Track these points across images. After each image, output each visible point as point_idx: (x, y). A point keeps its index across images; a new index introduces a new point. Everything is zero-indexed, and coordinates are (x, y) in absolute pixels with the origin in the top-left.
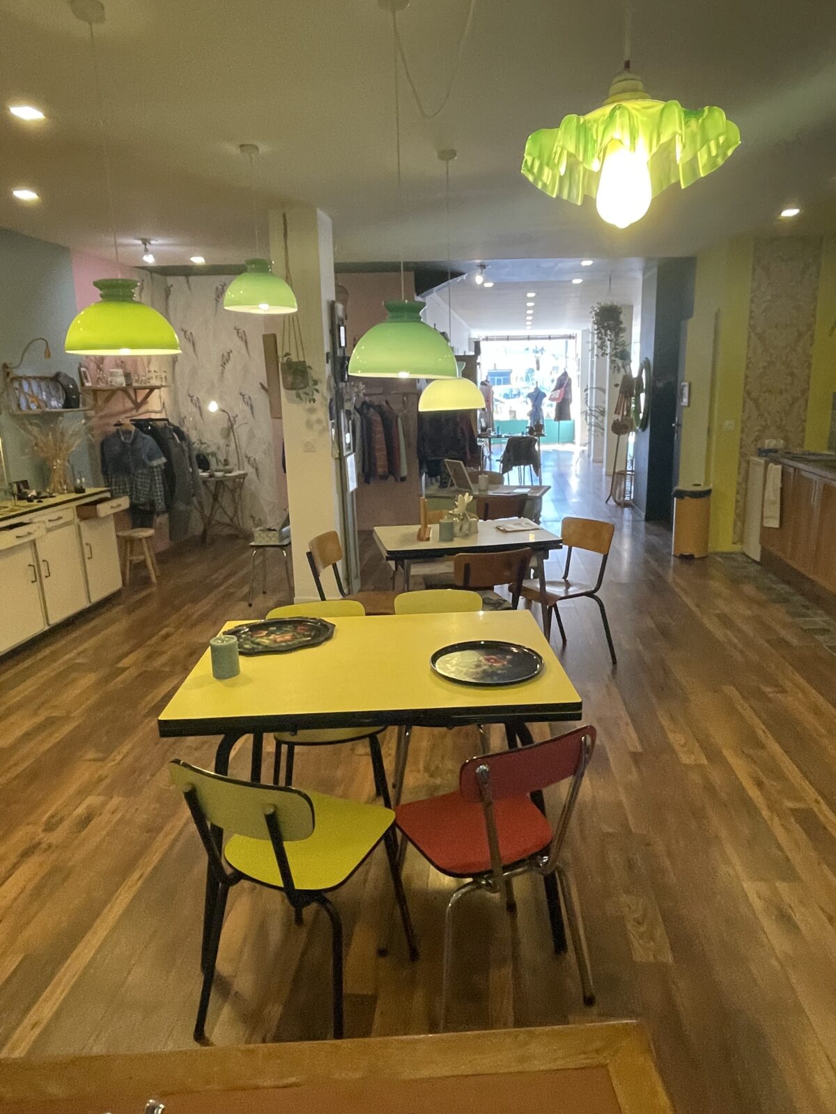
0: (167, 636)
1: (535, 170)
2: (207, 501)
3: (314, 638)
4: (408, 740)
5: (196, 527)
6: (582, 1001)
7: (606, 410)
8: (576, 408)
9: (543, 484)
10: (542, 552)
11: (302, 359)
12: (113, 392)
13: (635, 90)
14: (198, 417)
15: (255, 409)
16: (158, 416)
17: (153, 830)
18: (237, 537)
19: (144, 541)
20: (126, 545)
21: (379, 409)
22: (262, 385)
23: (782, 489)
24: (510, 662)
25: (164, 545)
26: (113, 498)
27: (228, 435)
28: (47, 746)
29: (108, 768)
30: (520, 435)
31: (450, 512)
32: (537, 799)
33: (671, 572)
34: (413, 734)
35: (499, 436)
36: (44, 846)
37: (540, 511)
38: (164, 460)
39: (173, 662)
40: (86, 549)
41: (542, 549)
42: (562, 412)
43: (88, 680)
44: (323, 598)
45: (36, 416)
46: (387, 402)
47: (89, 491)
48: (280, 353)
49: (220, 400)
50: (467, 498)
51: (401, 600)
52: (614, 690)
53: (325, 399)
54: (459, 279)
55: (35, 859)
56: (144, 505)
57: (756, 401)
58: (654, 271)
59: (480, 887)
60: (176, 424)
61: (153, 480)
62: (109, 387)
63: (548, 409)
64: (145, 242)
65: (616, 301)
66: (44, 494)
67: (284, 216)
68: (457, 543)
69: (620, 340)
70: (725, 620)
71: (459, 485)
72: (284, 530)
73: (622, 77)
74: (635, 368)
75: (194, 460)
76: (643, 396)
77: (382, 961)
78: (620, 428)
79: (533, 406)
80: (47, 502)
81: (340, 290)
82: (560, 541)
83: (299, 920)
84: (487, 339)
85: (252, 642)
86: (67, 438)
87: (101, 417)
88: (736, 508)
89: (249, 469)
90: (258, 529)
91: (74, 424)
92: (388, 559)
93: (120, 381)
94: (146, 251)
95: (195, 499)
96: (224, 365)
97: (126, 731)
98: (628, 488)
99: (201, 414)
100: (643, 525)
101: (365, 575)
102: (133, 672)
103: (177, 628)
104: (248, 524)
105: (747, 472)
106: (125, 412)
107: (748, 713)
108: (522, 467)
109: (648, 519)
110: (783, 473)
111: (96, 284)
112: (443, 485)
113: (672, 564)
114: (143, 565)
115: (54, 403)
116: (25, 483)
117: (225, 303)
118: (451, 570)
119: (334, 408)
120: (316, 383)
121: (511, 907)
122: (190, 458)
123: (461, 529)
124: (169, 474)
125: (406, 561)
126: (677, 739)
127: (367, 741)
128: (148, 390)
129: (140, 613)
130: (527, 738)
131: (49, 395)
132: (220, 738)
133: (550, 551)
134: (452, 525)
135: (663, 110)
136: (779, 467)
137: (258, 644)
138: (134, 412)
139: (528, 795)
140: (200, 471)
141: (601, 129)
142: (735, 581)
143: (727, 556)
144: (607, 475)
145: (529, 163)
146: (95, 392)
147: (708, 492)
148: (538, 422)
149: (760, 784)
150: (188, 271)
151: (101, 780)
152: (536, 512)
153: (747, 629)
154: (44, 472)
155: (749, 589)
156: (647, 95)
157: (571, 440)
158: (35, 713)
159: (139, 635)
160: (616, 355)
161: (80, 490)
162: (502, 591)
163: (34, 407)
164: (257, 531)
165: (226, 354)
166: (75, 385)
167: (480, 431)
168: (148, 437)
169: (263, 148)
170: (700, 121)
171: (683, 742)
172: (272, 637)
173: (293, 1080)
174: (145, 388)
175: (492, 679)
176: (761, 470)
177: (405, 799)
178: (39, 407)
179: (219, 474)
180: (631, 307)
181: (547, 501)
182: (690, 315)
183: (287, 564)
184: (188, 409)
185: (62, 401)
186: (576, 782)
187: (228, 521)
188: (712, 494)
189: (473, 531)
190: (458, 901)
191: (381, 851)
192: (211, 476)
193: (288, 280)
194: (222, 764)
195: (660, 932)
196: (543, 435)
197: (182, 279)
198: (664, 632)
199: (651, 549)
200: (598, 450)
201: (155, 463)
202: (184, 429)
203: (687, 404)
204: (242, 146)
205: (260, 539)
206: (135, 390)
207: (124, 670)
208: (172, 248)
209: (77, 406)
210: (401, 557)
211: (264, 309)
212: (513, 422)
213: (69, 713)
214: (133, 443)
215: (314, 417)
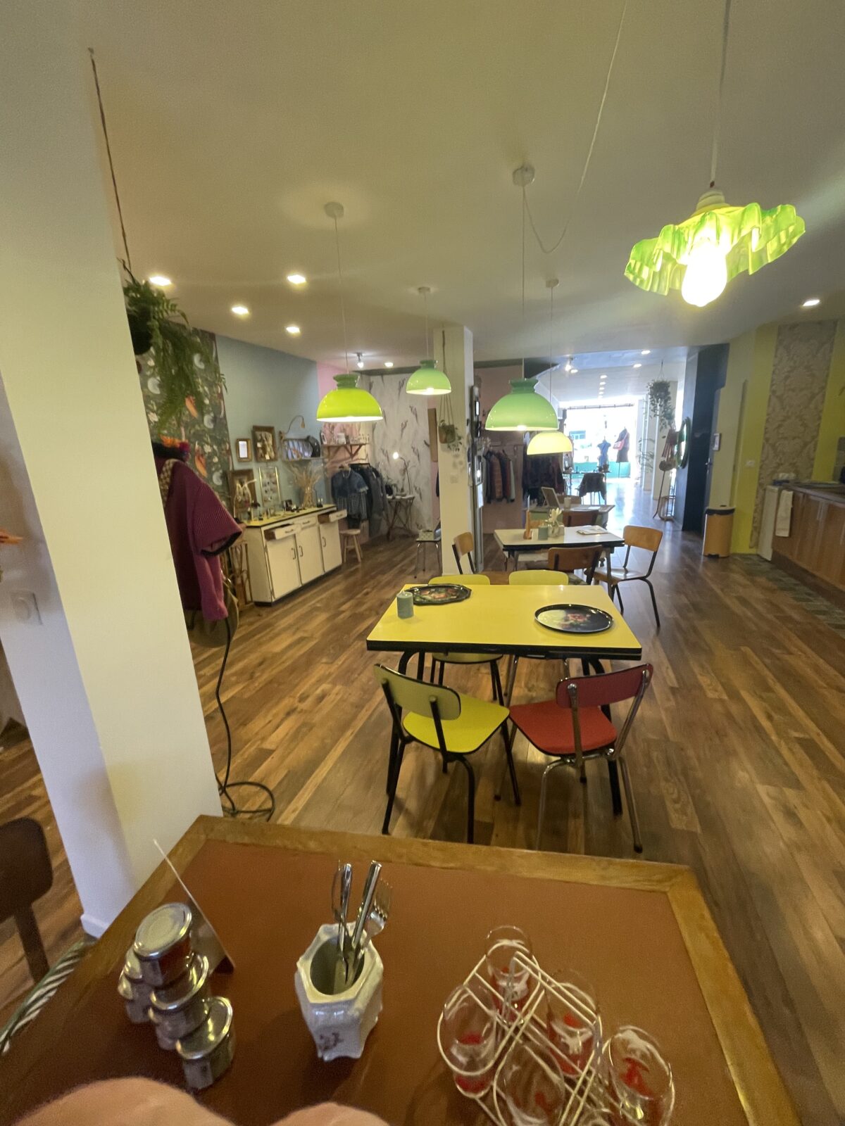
0: (367, 594)
1: (637, 271)
2: (391, 513)
3: (458, 597)
4: (516, 665)
5: (384, 528)
6: (633, 848)
7: (655, 454)
8: (632, 453)
9: (608, 504)
10: (609, 549)
11: (451, 423)
12: (338, 447)
13: (718, 202)
14: (387, 462)
15: (421, 457)
16: (364, 462)
17: (359, 706)
18: (408, 537)
19: (355, 537)
20: (345, 539)
21: (498, 456)
22: (426, 443)
23: (792, 510)
24: (589, 619)
25: (365, 539)
26: (337, 510)
27: (404, 473)
28: (301, 652)
29: (334, 668)
30: (592, 472)
31: (546, 521)
32: (606, 710)
33: (701, 566)
34: (519, 662)
35: (577, 473)
36: (299, 709)
37: (606, 522)
38: (367, 488)
39: (370, 609)
40: (323, 541)
41: (610, 546)
42: (622, 457)
43: (322, 617)
44: (461, 573)
45: (297, 462)
46: (503, 451)
47: (325, 506)
48: (438, 420)
49: (400, 451)
50: (558, 511)
51: (514, 576)
52: (658, 644)
53: (466, 449)
54: (555, 368)
55: (293, 717)
56: (354, 515)
57: (773, 446)
58: (695, 356)
59: (566, 763)
60: (374, 466)
61: (360, 501)
62: (336, 445)
63: (612, 455)
64: (359, 355)
65: (666, 378)
66: (300, 508)
67: (443, 332)
68: (550, 541)
69: (668, 405)
70: (743, 601)
71: (550, 505)
72: (437, 531)
73: (707, 194)
74: (678, 424)
75: (384, 488)
76: (683, 444)
77: (497, 803)
78: (665, 467)
79: (602, 453)
80: (302, 512)
81: (477, 380)
82: (623, 541)
83: (445, 770)
84: (570, 409)
85: (421, 598)
86: (313, 475)
87: (333, 462)
88: (754, 522)
89: (417, 495)
90: (421, 531)
91: (317, 467)
92: (504, 550)
93: (343, 440)
94: (360, 360)
95: (384, 513)
96: (403, 430)
97: (344, 648)
98: (670, 508)
99: (388, 460)
100: (680, 533)
101: (487, 562)
102: (347, 614)
103: (373, 589)
104: (414, 529)
105: (763, 498)
106: (345, 459)
107: (760, 666)
108: (593, 493)
109: (683, 529)
110: (794, 497)
111: (334, 378)
112: (540, 504)
113: (702, 561)
114: (353, 551)
115: (306, 454)
116: (290, 502)
117: (407, 388)
118: (546, 558)
119: (471, 455)
120: (460, 438)
121: (583, 780)
122: (382, 487)
123: (553, 532)
124: (369, 495)
125: (516, 552)
126: (704, 680)
127: (489, 664)
128: (358, 447)
129: (352, 579)
130: (599, 669)
131: (304, 449)
132: (402, 653)
133: (615, 548)
134: (547, 530)
135: (743, 213)
136: (791, 493)
137: (424, 599)
138: (350, 460)
139: (599, 707)
140: (387, 495)
141: (692, 232)
142: (750, 573)
143: (744, 557)
144: (654, 499)
145: (633, 266)
146: (329, 448)
147: (732, 511)
148: (605, 463)
149: (770, 718)
150: (382, 372)
151: (330, 675)
152: (604, 522)
153: (760, 608)
154: (300, 495)
155: (762, 580)
156: (727, 205)
157: (628, 475)
158: (294, 633)
159: (350, 592)
160: (665, 416)
161: (319, 506)
162: (579, 573)
163: (295, 456)
164: (421, 532)
165: (404, 423)
166: (318, 443)
167: (564, 470)
168: (358, 475)
169: (433, 290)
170: (774, 216)
171: (709, 682)
172: (433, 595)
173: (452, 865)
174: (357, 445)
175: (577, 629)
176: (776, 495)
177: (513, 703)
178: (298, 456)
179: (398, 497)
180: (676, 383)
181: (612, 516)
182: (723, 385)
183: (439, 552)
184: (381, 457)
185: (311, 453)
186: (637, 701)
187: (402, 526)
188: (736, 512)
189: (560, 534)
190: (550, 771)
191: (497, 736)
192: (394, 498)
193: (445, 372)
194: (403, 668)
195: (690, 809)
196: (609, 472)
197: (379, 378)
198: (695, 607)
199: (685, 550)
200: (648, 482)
201: (362, 490)
202: (379, 470)
203: (717, 449)
204: (420, 289)
205: (423, 536)
206: (350, 447)
207: (343, 612)
208: (373, 358)
209: (319, 456)
210: (512, 549)
211: (430, 391)
212: (587, 464)
213: (312, 635)
214: (350, 477)
215: (457, 460)
